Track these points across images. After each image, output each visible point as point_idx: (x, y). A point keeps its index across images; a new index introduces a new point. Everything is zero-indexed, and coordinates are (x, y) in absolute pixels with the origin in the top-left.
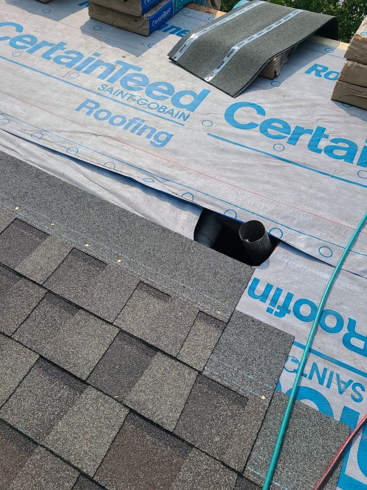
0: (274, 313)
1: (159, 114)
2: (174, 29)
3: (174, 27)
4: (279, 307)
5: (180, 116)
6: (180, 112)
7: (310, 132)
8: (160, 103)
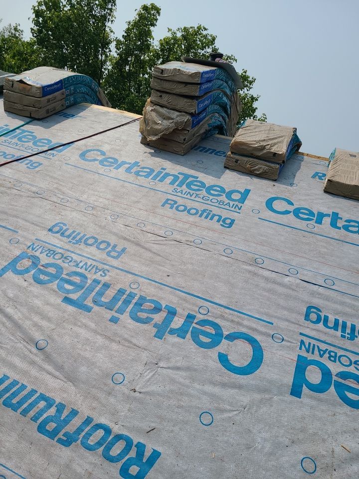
0: (346, 338)
1: (220, 206)
2: (211, 151)
3: (211, 149)
4: (348, 334)
5: (236, 207)
6: (234, 204)
7: (328, 215)
8: (219, 198)
